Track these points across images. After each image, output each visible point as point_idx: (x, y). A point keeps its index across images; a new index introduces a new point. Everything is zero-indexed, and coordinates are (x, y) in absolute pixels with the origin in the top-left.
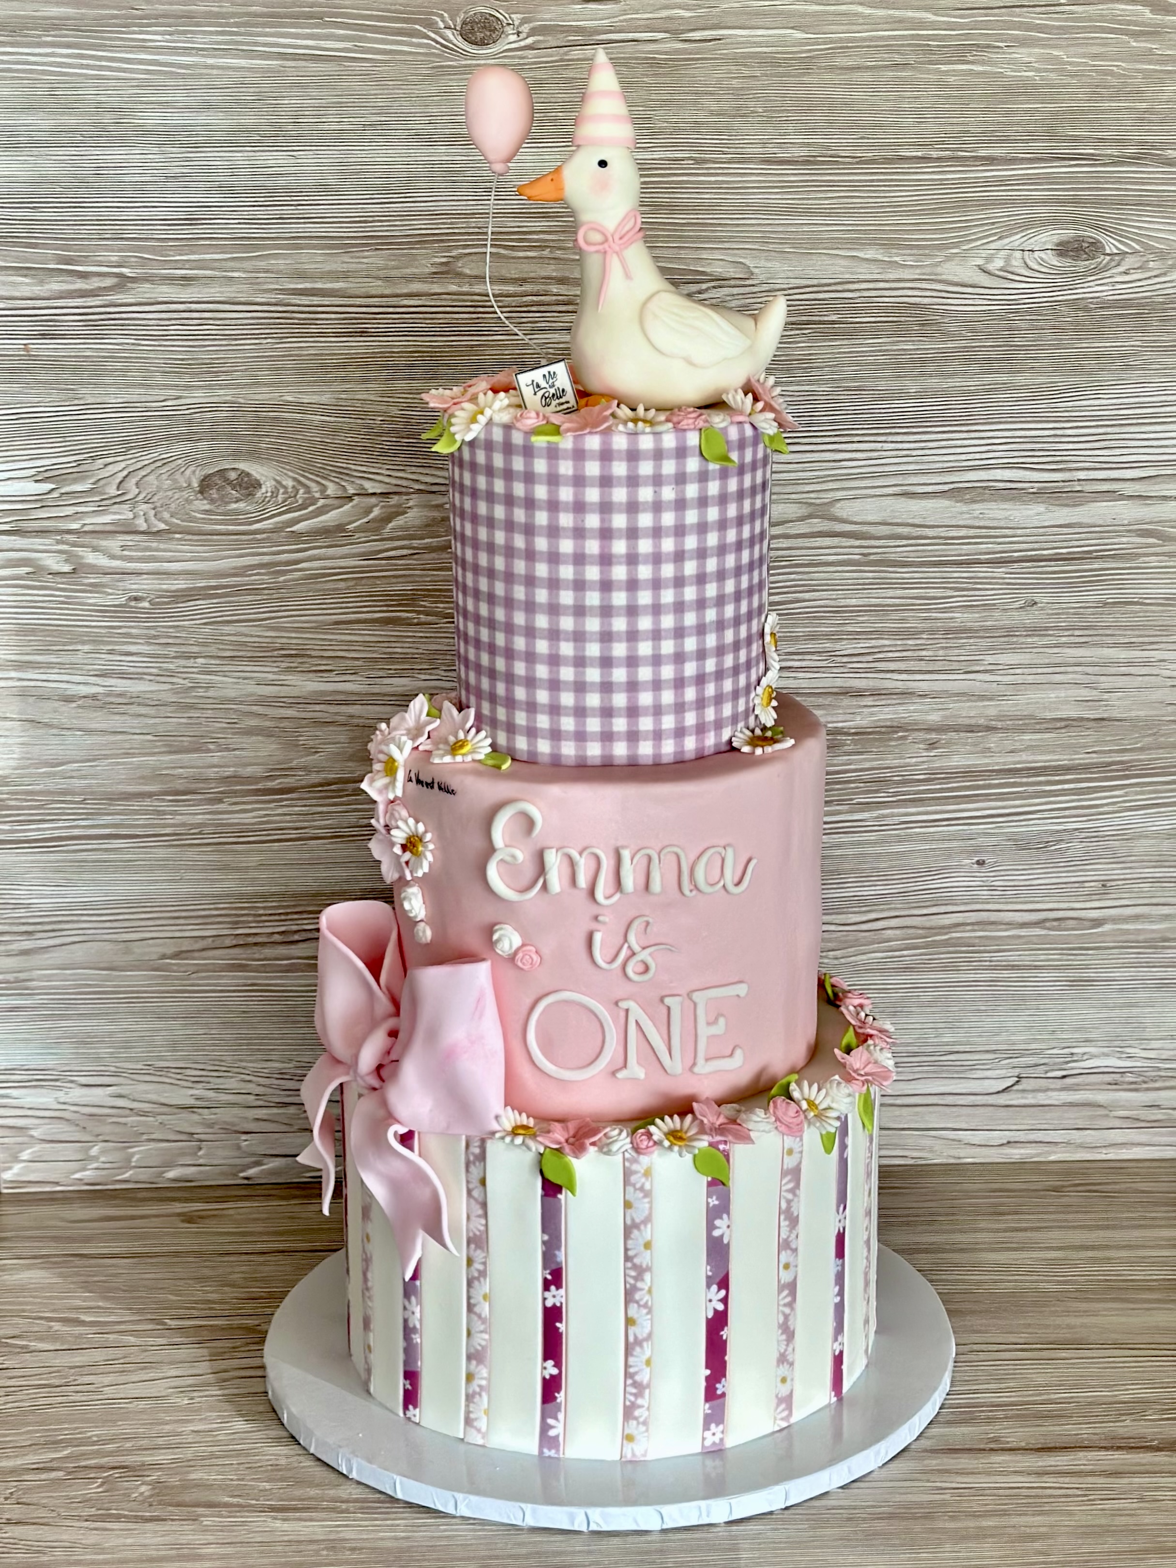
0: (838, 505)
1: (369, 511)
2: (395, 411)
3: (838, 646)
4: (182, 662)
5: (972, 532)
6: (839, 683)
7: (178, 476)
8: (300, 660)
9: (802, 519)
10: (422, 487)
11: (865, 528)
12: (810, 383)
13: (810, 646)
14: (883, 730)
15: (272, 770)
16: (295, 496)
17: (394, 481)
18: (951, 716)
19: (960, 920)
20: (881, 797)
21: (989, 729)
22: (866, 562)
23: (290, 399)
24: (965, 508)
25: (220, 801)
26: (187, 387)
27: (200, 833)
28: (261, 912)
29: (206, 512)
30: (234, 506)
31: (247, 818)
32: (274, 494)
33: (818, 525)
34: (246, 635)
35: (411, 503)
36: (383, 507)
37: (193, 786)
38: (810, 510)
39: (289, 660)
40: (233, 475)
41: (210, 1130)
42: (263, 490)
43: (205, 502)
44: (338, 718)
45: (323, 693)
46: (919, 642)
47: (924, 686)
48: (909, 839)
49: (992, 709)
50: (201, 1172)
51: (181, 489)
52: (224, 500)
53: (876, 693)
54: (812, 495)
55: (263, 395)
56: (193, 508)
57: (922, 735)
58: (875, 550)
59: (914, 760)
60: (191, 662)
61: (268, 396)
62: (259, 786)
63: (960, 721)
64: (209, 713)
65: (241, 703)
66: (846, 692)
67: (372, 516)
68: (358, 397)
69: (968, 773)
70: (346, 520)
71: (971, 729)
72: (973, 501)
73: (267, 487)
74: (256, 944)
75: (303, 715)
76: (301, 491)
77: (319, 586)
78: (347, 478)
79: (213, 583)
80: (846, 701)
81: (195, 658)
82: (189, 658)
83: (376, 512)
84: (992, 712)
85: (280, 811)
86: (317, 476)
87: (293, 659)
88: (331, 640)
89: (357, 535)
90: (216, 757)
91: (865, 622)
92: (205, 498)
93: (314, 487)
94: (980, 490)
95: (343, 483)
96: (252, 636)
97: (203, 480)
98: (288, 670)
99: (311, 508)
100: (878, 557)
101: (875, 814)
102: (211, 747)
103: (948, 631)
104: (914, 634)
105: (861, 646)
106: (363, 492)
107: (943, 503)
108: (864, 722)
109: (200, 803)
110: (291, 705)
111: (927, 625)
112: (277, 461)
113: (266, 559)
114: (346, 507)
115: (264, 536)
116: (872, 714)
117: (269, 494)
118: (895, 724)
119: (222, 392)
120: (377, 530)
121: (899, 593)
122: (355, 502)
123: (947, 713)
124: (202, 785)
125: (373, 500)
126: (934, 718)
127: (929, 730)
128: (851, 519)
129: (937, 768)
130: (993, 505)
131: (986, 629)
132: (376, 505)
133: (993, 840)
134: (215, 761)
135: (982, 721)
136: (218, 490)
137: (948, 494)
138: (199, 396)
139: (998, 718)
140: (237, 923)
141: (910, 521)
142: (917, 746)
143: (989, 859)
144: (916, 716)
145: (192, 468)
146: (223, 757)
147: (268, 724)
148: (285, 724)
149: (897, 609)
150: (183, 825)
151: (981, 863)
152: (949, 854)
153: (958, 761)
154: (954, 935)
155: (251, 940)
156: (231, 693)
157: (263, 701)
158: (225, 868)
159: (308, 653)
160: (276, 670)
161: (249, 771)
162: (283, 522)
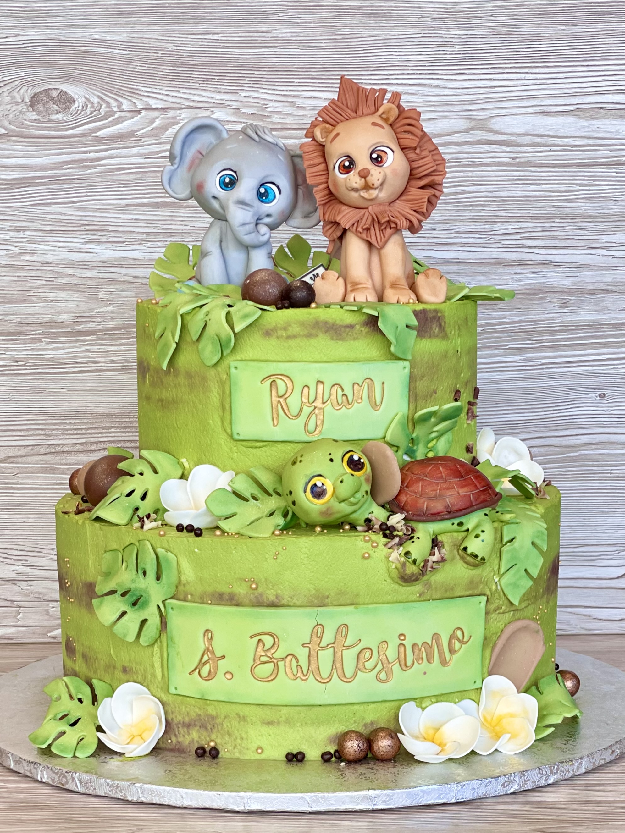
0: (494, 120)
1: (153, 121)
2: (172, 47)
3: (494, 227)
4: (14, 234)
5: (591, 142)
6: (495, 255)
7: (15, 94)
8: (100, 233)
9: (467, 130)
10: (191, 104)
11: (513, 138)
12: (472, 28)
13: (474, 227)
14: (528, 292)
15: (78, 317)
16: (99, 110)
17: (171, 99)
18: (580, 282)
19: (587, 441)
20: (527, 344)
21: (607, 292)
22: (515, 163)
23: (96, 37)
24: (586, 124)
25: (40, 341)
26: (23, 28)
27: (25, 365)
28: (68, 427)
29: (35, 121)
30: (54, 117)
31: (60, 354)
32: (84, 107)
33: (479, 135)
34: (61, 214)
35: (183, 116)
36: (163, 118)
37: (19, 329)
38: (473, 123)
39: (92, 233)
40: (54, 94)
41: (27, 599)
42: (76, 105)
43: (34, 113)
44: (127, 278)
45: (116, 259)
46: (553, 225)
47: (557, 258)
48: (550, 376)
49: (608, 277)
50: (18, 632)
51: (17, 104)
52: (48, 113)
53: (522, 264)
54: (474, 113)
55: (77, 34)
56: (25, 118)
57: (556, 296)
58: (521, 155)
59: (551, 315)
60: (21, 234)
61: (81, 35)
62: (69, 330)
63: (585, 286)
64: (33, 273)
65: (57, 265)
66: (500, 263)
67: (155, 125)
68: (146, 36)
69: (590, 326)
70: (135, 128)
71: (593, 292)
72: (592, 118)
73: (79, 103)
74: (63, 452)
75: (101, 275)
76: (104, 106)
77: (115, 178)
78: (137, 96)
79: (38, 174)
80: (501, 270)
81: (24, 231)
82: (19, 231)
83: (157, 123)
84: (609, 279)
85: (83, 349)
86: (115, 94)
87: (96, 233)
88: (123, 218)
89: (143, 140)
90: (38, 307)
91: (513, 210)
92: (34, 110)
93: (114, 104)
94: (596, 110)
95: (134, 100)
96: (65, 215)
97: (34, 97)
98: (91, 241)
99: (110, 119)
100: (523, 160)
101: (524, 356)
102: (34, 299)
103: (575, 217)
104: (550, 218)
105: (511, 227)
106: (148, 107)
107: (570, 119)
108: (515, 286)
109: (25, 341)
110: (92, 268)
111: (558, 212)
112: (87, 84)
113: (77, 157)
114: (135, 119)
115: (77, 139)
116: (520, 280)
117: (80, 108)
118: (537, 288)
119: (48, 31)
120: (158, 136)
121: (539, 187)
122: (142, 115)
123: (575, 279)
124: (26, 328)
125: (156, 113)
126: (566, 283)
127: (562, 292)
128: (503, 131)
129: (569, 322)
130: (607, 122)
131: (603, 215)
132: (157, 118)
133: (610, 379)
134: (37, 310)
135: (600, 286)
136: (44, 104)
137: (574, 113)
138: (31, 35)
139: (612, 284)
140: (50, 435)
141: (547, 133)
142: (553, 305)
143: (608, 393)
144: (553, 282)
145: (25, 88)
146: (42, 307)
147: (76, 282)
148: (89, 282)
149: (537, 199)
150: (13, 359)
151: (602, 396)
152: (578, 389)
153: (583, 317)
154: (583, 452)
155: (59, 449)
156: (49, 258)
157: (72, 264)
158: (42, 392)
159: (107, 228)
160: (82, 240)
161: (61, 318)
162: (89, 129)
